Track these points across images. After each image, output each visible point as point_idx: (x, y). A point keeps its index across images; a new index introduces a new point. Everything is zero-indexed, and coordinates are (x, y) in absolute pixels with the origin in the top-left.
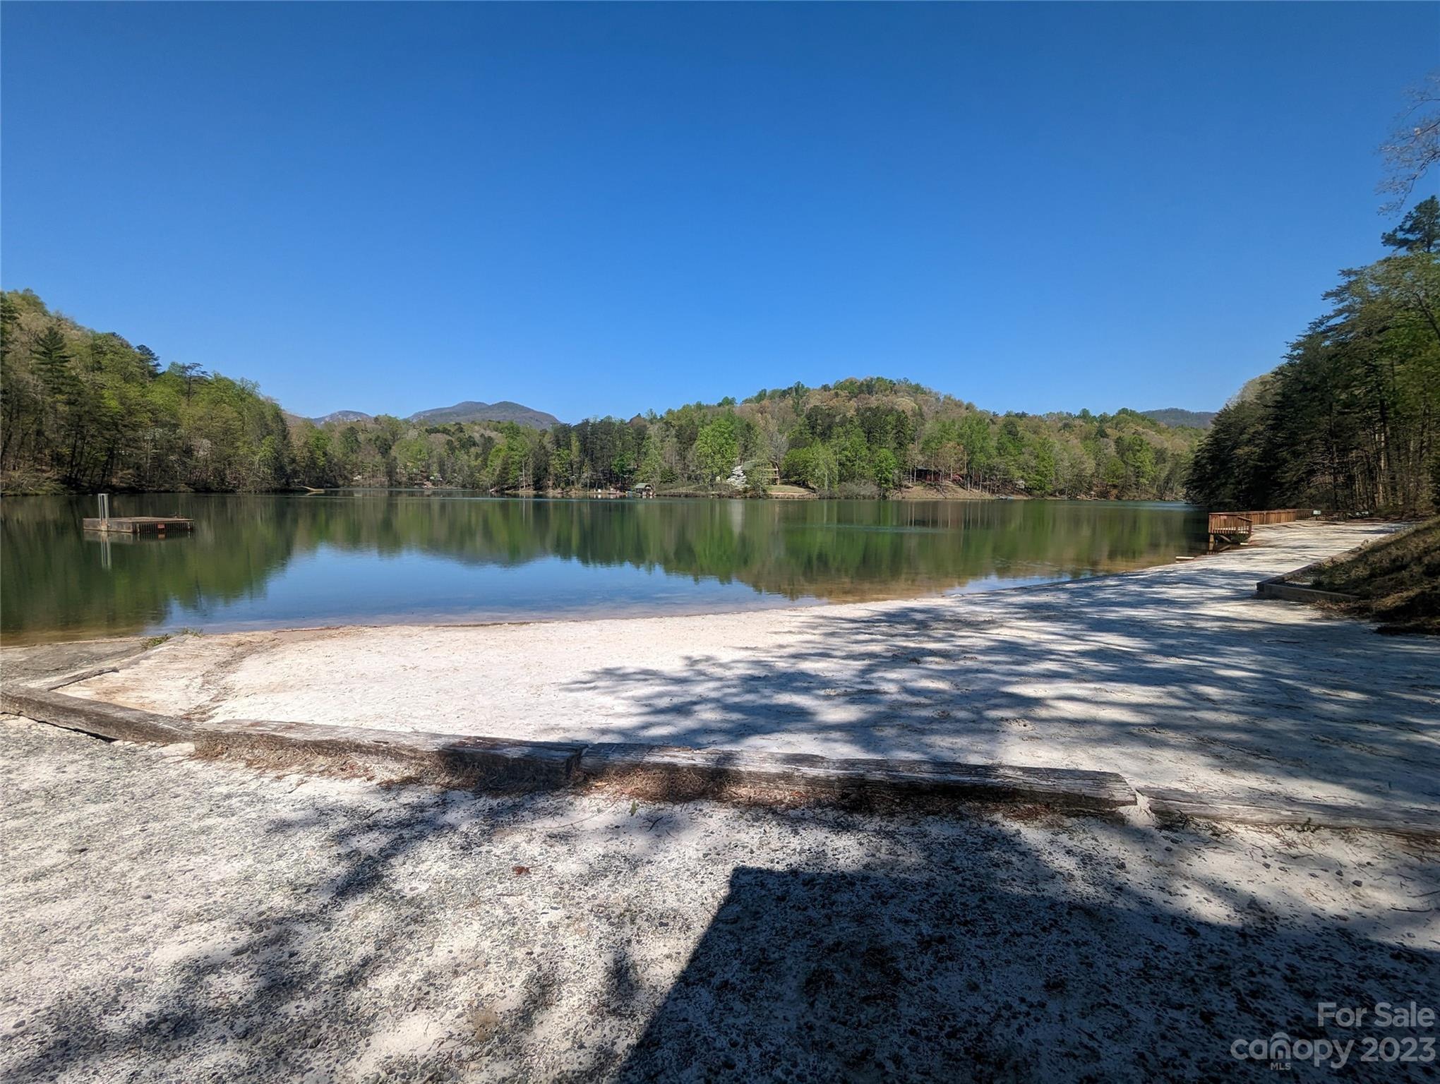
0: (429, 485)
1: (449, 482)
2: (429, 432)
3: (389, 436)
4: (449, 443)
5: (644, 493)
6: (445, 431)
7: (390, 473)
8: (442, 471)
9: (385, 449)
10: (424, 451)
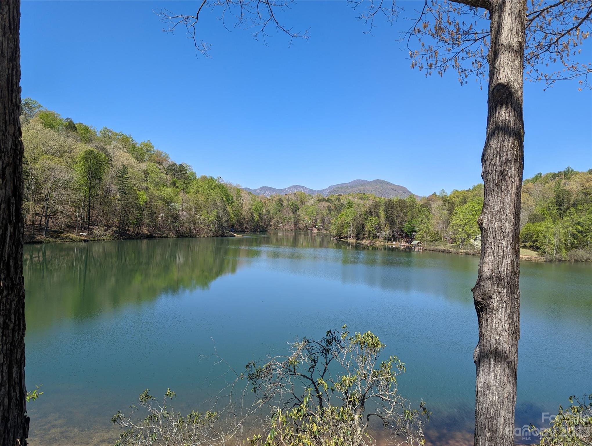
0: (315, 230)
1: (326, 229)
2: (319, 201)
3: (299, 203)
4: (329, 207)
5: (417, 248)
6: (329, 201)
7: (296, 223)
8: (323, 222)
9: (295, 209)
10: (315, 212)
